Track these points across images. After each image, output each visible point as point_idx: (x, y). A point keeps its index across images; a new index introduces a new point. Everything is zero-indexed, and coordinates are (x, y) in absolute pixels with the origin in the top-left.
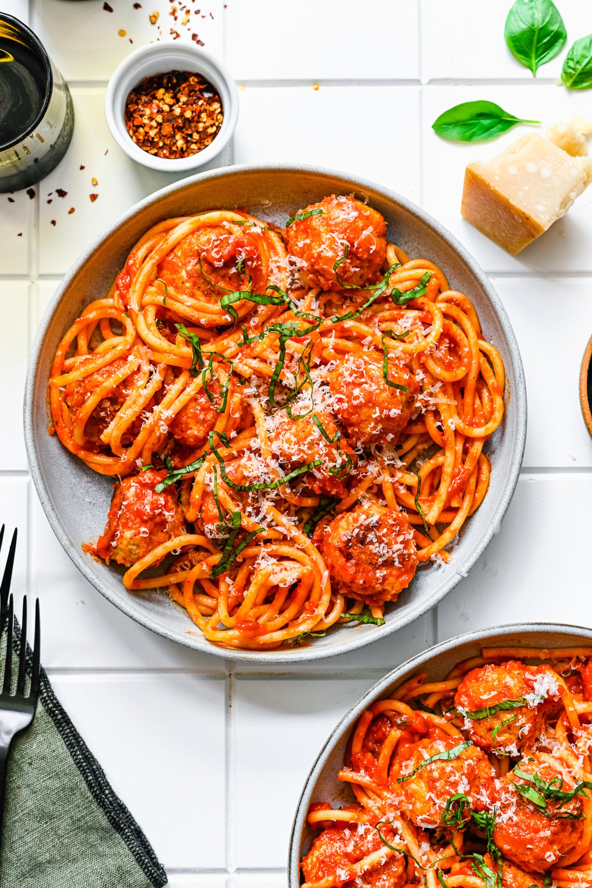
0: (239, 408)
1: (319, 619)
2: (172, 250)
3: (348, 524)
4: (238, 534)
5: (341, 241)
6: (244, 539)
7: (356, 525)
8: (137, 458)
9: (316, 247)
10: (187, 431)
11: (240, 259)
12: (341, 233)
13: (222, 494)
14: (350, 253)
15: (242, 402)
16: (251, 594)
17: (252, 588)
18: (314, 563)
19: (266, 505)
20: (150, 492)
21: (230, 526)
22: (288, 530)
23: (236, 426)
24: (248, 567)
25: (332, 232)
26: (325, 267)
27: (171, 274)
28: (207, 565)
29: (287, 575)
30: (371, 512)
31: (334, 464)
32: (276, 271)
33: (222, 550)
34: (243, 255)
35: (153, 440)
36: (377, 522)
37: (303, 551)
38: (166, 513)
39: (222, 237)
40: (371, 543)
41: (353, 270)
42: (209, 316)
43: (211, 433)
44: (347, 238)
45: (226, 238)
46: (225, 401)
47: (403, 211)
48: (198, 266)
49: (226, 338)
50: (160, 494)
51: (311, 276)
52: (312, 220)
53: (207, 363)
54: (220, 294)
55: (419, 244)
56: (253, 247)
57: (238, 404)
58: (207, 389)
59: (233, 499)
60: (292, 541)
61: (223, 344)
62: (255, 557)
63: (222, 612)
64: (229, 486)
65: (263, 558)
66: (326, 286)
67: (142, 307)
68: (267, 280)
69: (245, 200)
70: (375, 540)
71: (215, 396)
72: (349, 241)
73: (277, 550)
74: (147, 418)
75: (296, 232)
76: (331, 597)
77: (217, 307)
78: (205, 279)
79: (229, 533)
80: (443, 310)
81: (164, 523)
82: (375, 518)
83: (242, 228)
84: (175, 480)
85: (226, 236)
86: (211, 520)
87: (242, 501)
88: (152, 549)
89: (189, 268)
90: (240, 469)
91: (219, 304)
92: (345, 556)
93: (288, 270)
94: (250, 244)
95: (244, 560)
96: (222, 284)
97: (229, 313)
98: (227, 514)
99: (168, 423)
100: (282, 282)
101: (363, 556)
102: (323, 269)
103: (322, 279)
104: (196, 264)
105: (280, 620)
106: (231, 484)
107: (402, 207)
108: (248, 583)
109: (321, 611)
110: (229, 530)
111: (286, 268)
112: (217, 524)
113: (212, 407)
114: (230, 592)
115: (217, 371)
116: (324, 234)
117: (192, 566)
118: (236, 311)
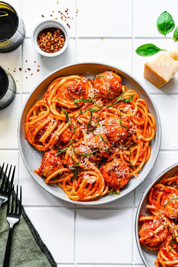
0: (79, 132)
1: (101, 193)
2: (60, 87)
3: (110, 165)
4: (78, 168)
5: (109, 85)
6: (80, 170)
7: (112, 166)
8: (50, 146)
9: (101, 86)
10: (64, 139)
11: (79, 90)
12: (109, 82)
13: (74, 157)
14: (111, 88)
15: (80, 130)
16: (81, 185)
17: (82, 184)
18: (100, 176)
19: (86, 160)
20: (53, 156)
21: (76, 166)
22: (93, 167)
23: (78, 137)
24: (81, 178)
25: (106, 82)
26: (104, 92)
27: (60, 94)
28: (69, 177)
29: (92, 180)
30: (116, 162)
31: (106, 149)
32: (90, 93)
33: (74, 173)
34: (81, 88)
35: (54, 141)
36: (118, 165)
37: (97, 173)
38: (58, 162)
39: (74, 83)
40: (116, 171)
41: (112, 93)
42: (71, 106)
43: (71, 139)
46: (75, 130)
47: (127, 76)
48: (68, 91)
49: (75, 112)
50: (56, 157)
51: (100, 94)
52: (100, 78)
53: (70, 119)
54: (74, 99)
55: (131, 85)
56: (83, 86)
58: (70, 127)
59: (77, 158)
60: (94, 170)
61: (75, 114)
62: (83, 175)
63: (74, 190)
65: (85, 175)
66: (104, 97)
67: (52, 103)
68: (87, 95)
69: (81, 72)
70: (117, 170)
71: (72, 129)
72: (111, 85)
73: (89, 173)
74: (53, 135)
75: (96, 82)
76: (105, 186)
77: (73, 103)
78: (70, 95)
79: (76, 168)
80: (138, 104)
81: (57, 165)
82: (117, 164)
83: (80, 81)
84: (60, 152)
85: (76, 83)
86: (71, 164)
87: (79, 159)
88: (54, 172)
89: (65, 92)
90: (79, 150)
91: (74, 102)
92: (109, 175)
95: (80, 176)
96: (74, 97)
97: (76, 105)
98: (75, 163)
99: (58, 136)
100: (92, 96)
101: (114, 175)
102: (103, 93)
104: (67, 91)
105: (90, 193)
106: (76, 154)
107: (126, 75)
108: (81, 182)
109: (102, 190)
110: (76, 167)
111: (93, 92)
112: (72, 165)
113: (71, 132)
114: (76, 185)
115: (73, 122)
116: (104, 83)
117: (65, 177)
118: (78, 104)
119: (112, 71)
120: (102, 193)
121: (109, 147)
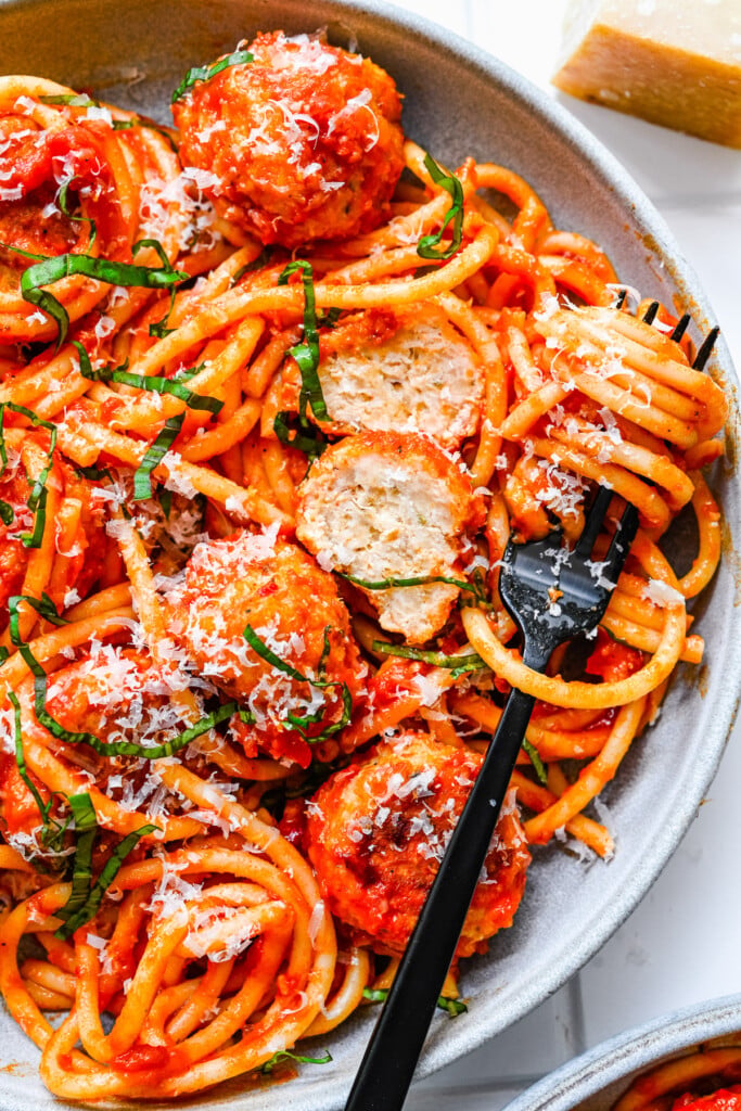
0: (78, 532)
1: (313, 1015)
3: (362, 796)
4: (98, 841)
6: (112, 851)
7: (380, 801)
9: (240, 137)
11: (63, 182)
12: (297, 100)
13: (39, 758)
14: (321, 150)
15: (86, 517)
16: (139, 984)
17: (145, 972)
18: (292, 882)
19: (164, 768)
21: (72, 827)
22: (223, 816)
23: (75, 577)
24: (137, 906)
25: (276, 97)
26: (263, 182)
28: (41, 910)
29: (230, 934)
30: (415, 761)
32: (155, 209)
33: (68, 879)
34: (69, 169)
36: (431, 787)
37: (265, 857)
39: (18, 136)
40: (421, 836)
41: (327, 187)
43: (12, 601)
44: (312, 109)
45: (29, 138)
46: (42, 519)
47: (436, 58)
49: (40, 369)
51: (231, 210)
52: (227, 78)
54: (20, 265)
55: (475, 140)
56: (90, 152)
57: (74, 525)
59: (68, 764)
60: (238, 839)
61: (33, 386)
62: (150, 887)
63: (85, 1018)
64: (55, 736)
65: (169, 887)
66: (267, 232)
68: (138, 231)
69: (86, 73)
70: (428, 830)
71: (18, 508)
72: (314, 117)
73: (201, 864)
75: (195, 109)
76: (338, 958)
77: (13, 297)
79: (74, 843)
82: (427, 778)
83: (67, 114)
85: (27, 133)
86: (24, 822)
87: (94, 762)
90: (80, 689)
91: (19, 292)
92: (359, 878)
93: (182, 210)
94: (84, 144)
95: (127, 893)
96: (23, 245)
97: (44, 310)
98: (59, 802)
100: (170, 236)
101: (403, 871)
102: (258, 190)
103: (256, 216)
106: (57, 729)
107: (434, 46)
108: (141, 939)
110: (73, 837)
111: (177, 206)
112: (35, 830)
113: (10, 537)
114: (102, 965)
115: (19, 448)
116: (256, 107)
117: (15, 903)
118: (60, 305)
119: (322, 32)
120: (320, 1015)
121: (331, 691)
